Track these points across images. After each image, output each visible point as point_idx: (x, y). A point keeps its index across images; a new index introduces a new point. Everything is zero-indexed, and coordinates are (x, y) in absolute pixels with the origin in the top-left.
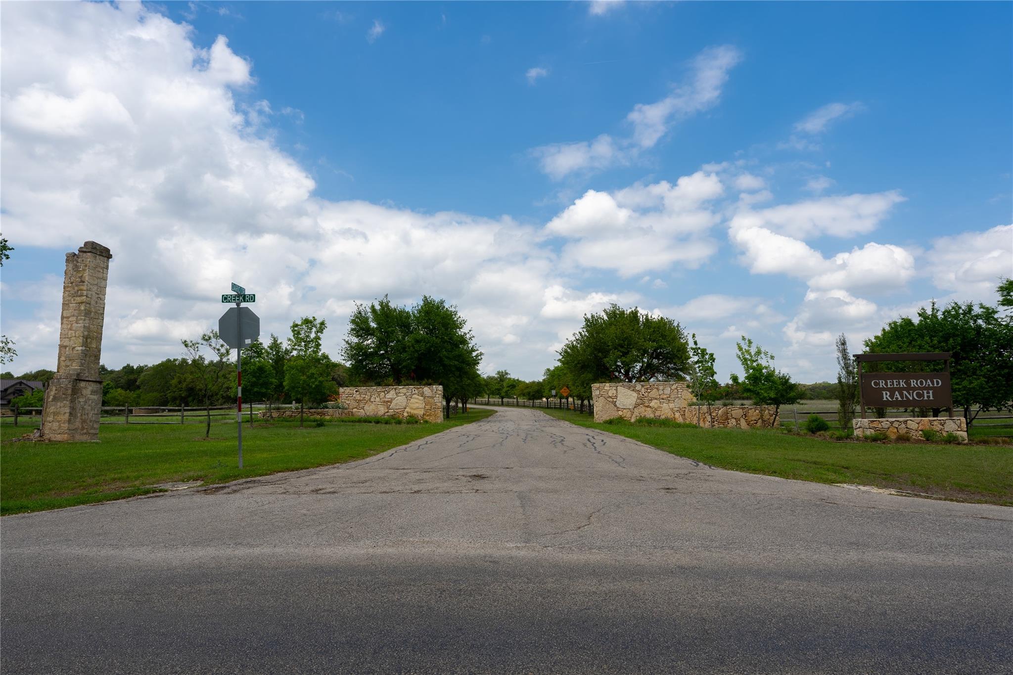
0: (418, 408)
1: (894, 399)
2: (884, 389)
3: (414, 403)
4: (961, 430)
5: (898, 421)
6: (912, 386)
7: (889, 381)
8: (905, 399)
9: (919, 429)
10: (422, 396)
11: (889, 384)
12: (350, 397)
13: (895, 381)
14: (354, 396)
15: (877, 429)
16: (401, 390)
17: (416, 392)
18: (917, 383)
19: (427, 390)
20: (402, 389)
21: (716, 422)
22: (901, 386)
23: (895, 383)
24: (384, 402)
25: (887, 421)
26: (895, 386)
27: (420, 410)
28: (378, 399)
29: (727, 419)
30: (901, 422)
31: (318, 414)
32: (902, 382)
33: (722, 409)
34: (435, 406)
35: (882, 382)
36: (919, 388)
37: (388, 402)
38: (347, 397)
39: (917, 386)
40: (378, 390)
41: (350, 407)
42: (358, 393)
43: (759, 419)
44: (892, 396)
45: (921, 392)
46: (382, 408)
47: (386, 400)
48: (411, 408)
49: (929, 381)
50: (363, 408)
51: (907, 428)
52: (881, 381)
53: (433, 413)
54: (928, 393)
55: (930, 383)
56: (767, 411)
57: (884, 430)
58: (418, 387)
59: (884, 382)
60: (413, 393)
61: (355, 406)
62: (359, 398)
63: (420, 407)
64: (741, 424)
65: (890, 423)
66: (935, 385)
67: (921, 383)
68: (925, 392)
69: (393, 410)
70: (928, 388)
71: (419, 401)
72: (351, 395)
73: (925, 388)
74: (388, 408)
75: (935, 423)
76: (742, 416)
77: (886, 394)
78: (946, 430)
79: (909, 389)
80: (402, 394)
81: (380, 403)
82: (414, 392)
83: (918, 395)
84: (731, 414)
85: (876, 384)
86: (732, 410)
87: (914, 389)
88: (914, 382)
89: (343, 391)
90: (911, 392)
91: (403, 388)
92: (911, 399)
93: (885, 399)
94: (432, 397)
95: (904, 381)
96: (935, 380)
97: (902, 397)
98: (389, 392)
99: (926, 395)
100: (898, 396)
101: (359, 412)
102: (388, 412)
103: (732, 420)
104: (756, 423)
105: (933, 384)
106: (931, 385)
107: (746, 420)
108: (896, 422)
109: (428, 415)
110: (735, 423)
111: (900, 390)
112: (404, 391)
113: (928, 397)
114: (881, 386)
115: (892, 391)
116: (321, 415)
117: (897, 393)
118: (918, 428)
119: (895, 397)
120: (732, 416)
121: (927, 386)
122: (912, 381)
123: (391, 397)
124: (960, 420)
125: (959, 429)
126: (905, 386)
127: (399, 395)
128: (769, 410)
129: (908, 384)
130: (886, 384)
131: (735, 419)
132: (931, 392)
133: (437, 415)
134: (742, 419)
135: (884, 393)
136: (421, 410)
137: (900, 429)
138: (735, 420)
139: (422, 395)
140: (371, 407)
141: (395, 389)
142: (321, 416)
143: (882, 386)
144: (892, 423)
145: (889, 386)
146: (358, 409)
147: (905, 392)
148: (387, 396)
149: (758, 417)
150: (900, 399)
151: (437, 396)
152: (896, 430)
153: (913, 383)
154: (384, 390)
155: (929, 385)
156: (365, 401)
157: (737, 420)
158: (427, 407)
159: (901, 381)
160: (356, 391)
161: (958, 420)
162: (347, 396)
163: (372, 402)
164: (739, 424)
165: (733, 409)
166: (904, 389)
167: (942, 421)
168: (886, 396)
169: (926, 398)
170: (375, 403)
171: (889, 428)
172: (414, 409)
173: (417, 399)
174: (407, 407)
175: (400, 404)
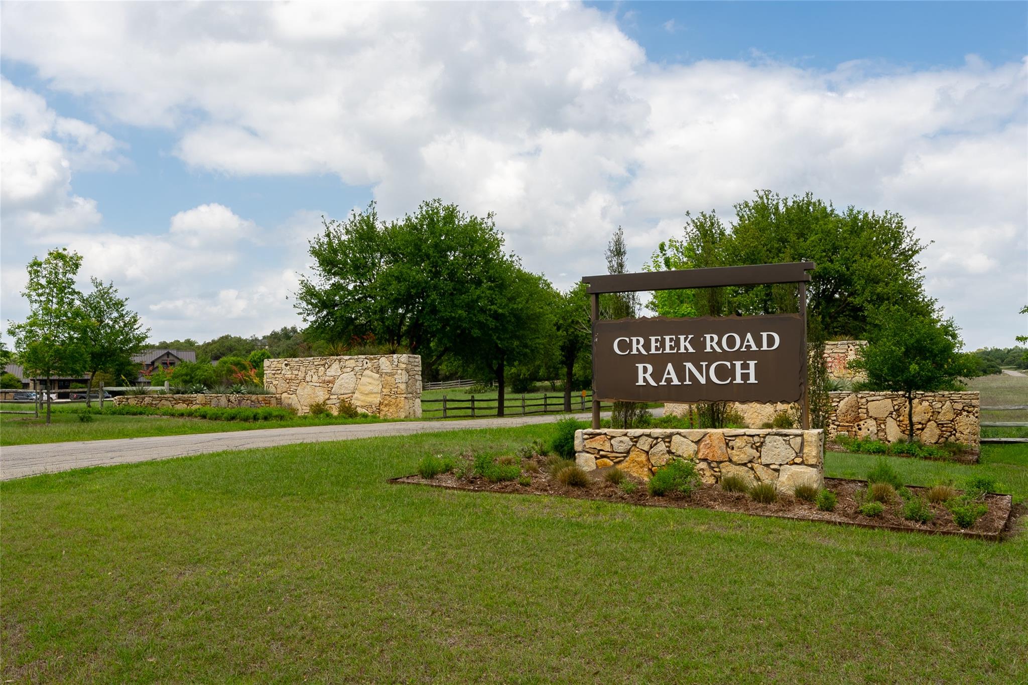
0: (372, 393)
1: (663, 383)
2: (640, 358)
3: (365, 385)
4: (802, 463)
5: (649, 436)
6: (708, 349)
7: (653, 339)
8: (687, 382)
9: (700, 456)
10: (378, 372)
11: (653, 344)
12: (278, 374)
13: (667, 338)
14: (283, 372)
15: (602, 453)
16: (347, 362)
17: (369, 365)
18: (719, 343)
19: (384, 362)
20: (350, 361)
21: (832, 426)
22: (682, 350)
23: (668, 344)
24: (324, 382)
25: (626, 435)
26: (668, 350)
27: (374, 395)
28: (315, 378)
29: (858, 419)
30: (657, 438)
31: (184, 401)
32: (686, 339)
33: (847, 399)
34: (396, 390)
35: (638, 342)
36: (725, 355)
37: (329, 382)
38: (274, 374)
39: (718, 350)
40: (315, 363)
41: (278, 390)
42: (288, 367)
43: (929, 420)
44: (657, 376)
45: (728, 364)
46: (322, 393)
47: (327, 378)
48: (361, 393)
49: (749, 336)
50: (295, 392)
51: (669, 452)
52: (634, 339)
53: (394, 401)
54: (745, 366)
55: (752, 343)
56: (948, 403)
57: (617, 457)
58: (372, 356)
59: (642, 340)
60: (364, 367)
61: (285, 390)
62: (290, 376)
63: (375, 390)
64: (887, 431)
65: (631, 439)
66: (765, 347)
67: (731, 342)
68: (738, 364)
69: (336, 396)
70: (745, 356)
71: (373, 382)
72: (279, 372)
73: (738, 355)
74: (330, 392)
75: (738, 443)
76: (891, 413)
77: (645, 370)
78: (764, 460)
79: (700, 356)
80: (349, 370)
81: (318, 385)
82: (366, 365)
83: (722, 372)
84: (867, 409)
85: (623, 346)
86: (868, 401)
87: (713, 357)
88: (712, 339)
89: (268, 365)
90: (704, 364)
91: (350, 359)
92: (703, 381)
93: (641, 382)
94: (392, 375)
95: (690, 337)
96: (764, 335)
97: (681, 378)
98: (331, 365)
99: (739, 372)
100: (673, 375)
101: (290, 398)
102: (329, 399)
103: (869, 421)
104: (922, 429)
105: (759, 343)
106: (754, 348)
107: (899, 421)
108: (644, 438)
109: (386, 405)
110: (874, 429)
111: (678, 360)
112: (351, 363)
113: (745, 377)
114: (634, 352)
115: (659, 363)
116: (187, 403)
117: (670, 367)
118: (697, 453)
119: (665, 376)
120: (867, 412)
121: (743, 349)
122: (708, 337)
123: (333, 374)
124: (802, 435)
125: (798, 460)
126: (691, 350)
127: (345, 370)
128: (953, 401)
129: (698, 343)
130: (647, 346)
131: (875, 419)
132: (752, 364)
133: (400, 405)
134: (889, 420)
135: (640, 367)
136: (377, 395)
137: (654, 455)
138: (874, 423)
139: (378, 370)
140: (306, 390)
141: (340, 361)
142: (188, 405)
143: (638, 349)
144: (635, 439)
145: (653, 351)
146: (289, 394)
147: (689, 365)
148: (328, 373)
149: (927, 416)
150: (676, 382)
151: (399, 371)
152: (643, 458)
153: (711, 342)
154: (323, 362)
155: (749, 347)
156: (298, 381)
157: (880, 422)
158: (386, 391)
159: (682, 338)
160: (286, 365)
161: (796, 436)
162: (273, 372)
163: (308, 382)
164: (884, 430)
165: (869, 399)
166: (688, 357)
167: (756, 439)
168: (644, 375)
169: (739, 380)
170: (311, 384)
171: (628, 452)
172: (366, 394)
173: (371, 377)
174: (357, 391)
175: (346, 385)
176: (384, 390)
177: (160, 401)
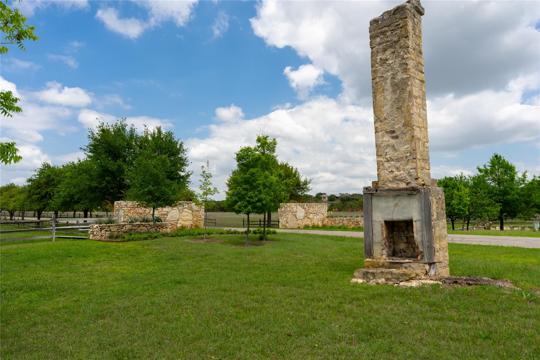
3: (185, 216)
10: (191, 210)
17: (187, 206)
19: (194, 205)
27: (189, 221)
34: (199, 218)
47: (163, 213)
48: (182, 220)
53: (199, 224)
69: (169, 222)
71: (189, 214)
74: (165, 220)
80: (176, 208)
82: (185, 206)
94: (198, 211)
109: (194, 226)
123: (167, 210)
127: (174, 208)
148: (164, 210)
151: (202, 210)
172: (185, 221)
173: (188, 212)
174: (180, 219)
175: (174, 216)
176: (194, 219)
177: (139, 227)
